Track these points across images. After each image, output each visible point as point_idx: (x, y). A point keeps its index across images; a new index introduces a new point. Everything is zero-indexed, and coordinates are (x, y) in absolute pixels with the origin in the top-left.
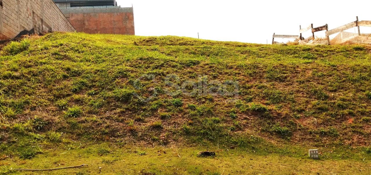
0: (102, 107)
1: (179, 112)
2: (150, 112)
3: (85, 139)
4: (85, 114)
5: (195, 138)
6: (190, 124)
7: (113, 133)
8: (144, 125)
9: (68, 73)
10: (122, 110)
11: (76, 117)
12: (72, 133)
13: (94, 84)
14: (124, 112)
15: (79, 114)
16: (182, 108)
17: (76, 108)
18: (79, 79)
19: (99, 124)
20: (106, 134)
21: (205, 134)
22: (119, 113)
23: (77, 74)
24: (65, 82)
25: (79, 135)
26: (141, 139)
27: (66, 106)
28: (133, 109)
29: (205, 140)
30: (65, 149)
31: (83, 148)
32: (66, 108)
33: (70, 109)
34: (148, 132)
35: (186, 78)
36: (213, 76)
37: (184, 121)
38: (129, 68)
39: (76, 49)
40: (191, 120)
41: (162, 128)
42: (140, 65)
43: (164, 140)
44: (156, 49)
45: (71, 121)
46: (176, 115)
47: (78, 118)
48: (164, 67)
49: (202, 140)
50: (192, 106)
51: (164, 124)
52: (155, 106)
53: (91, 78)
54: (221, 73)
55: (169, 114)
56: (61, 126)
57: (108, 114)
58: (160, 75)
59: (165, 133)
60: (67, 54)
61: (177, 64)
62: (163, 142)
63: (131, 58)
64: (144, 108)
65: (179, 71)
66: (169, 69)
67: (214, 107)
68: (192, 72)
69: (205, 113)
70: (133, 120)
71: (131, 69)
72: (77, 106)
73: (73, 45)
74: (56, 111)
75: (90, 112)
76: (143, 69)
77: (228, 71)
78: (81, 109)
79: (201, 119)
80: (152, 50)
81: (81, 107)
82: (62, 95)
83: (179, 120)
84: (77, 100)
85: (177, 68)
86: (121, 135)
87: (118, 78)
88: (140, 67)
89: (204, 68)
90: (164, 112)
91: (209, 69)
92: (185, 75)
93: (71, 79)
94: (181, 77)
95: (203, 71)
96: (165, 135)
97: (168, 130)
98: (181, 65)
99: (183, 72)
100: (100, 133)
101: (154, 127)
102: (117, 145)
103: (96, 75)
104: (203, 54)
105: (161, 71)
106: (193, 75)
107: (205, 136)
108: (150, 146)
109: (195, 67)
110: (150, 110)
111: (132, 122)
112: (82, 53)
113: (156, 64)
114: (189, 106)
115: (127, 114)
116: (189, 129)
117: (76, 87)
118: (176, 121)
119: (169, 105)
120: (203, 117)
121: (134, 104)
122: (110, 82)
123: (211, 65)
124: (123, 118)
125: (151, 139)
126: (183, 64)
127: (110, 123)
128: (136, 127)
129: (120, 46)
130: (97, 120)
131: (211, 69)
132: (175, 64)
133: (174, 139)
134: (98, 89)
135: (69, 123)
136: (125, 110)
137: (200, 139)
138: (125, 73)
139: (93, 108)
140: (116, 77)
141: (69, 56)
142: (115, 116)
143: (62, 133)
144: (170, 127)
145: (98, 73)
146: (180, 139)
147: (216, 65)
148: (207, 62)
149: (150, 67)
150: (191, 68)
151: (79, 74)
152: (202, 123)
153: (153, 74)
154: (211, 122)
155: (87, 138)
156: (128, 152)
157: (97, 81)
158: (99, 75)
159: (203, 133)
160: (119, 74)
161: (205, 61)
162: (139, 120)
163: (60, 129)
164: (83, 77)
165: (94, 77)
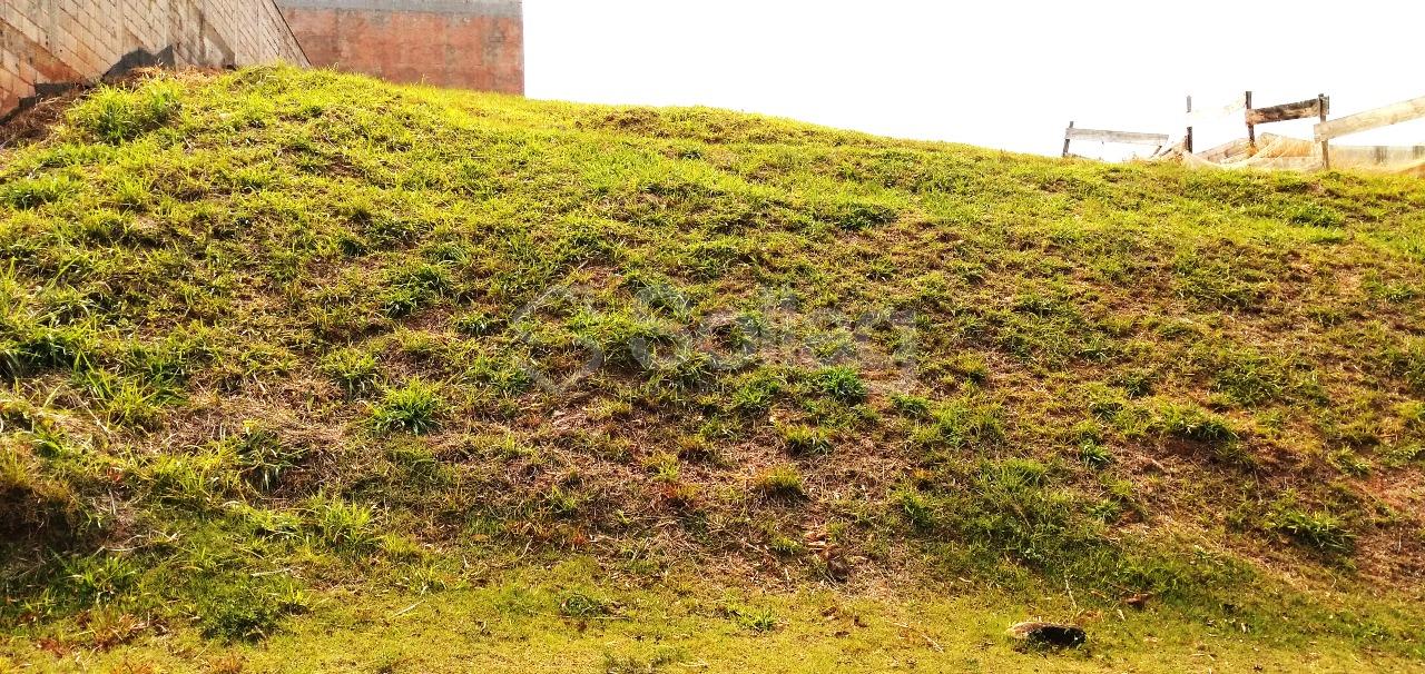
0: (528, 388)
1: (859, 429)
2: (736, 423)
4: (457, 418)
5: (960, 552)
6: (924, 486)
7: (598, 514)
8: (723, 479)
9: (361, 233)
10: (619, 405)
11: (422, 431)
12: (417, 509)
13: (479, 284)
14: (624, 416)
15: (435, 416)
16: (870, 409)
17: (417, 390)
18: (415, 262)
19: (529, 470)
20: (570, 515)
21: (999, 537)
22: (606, 419)
23: (399, 238)
24: (354, 272)
25: (447, 517)
26: (724, 544)
27: (372, 377)
28: (662, 402)
29: (1006, 565)
30: (402, 589)
31: (483, 582)
32: (373, 389)
33: (391, 394)
34: (751, 515)
35: (853, 277)
36: (966, 276)
37: (894, 469)
38: (613, 224)
39: (377, 134)
40: (920, 466)
41: (805, 498)
42: (658, 216)
43: (832, 556)
44: (694, 153)
45: (403, 450)
46: (849, 440)
47: (435, 439)
48: (754, 226)
49: (993, 561)
50: (914, 402)
51: (809, 479)
52: (755, 398)
53: (465, 260)
54: (993, 266)
55: (822, 434)
56: (363, 473)
57: (560, 423)
58: (746, 258)
59: (823, 522)
60: (345, 151)
61: (804, 218)
62: (830, 565)
63: (613, 183)
64: (707, 400)
65: (818, 246)
66: (779, 238)
67: (1001, 410)
68: (873, 255)
69: (973, 440)
70: (674, 458)
71: (625, 228)
72: (421, 379)
73: (363, 116)
74: (330, 398)
75: (480, 412)
76: (673, 232)
77: (1018, 256)
78: (438, 393)
79: (964, 465)
80: (681, 155)
81: (437, 386)
82: (346, 327)
83: (867, 465)
84: (415, 353)
85: (807, 233)
86: (636, 525)
87: (576, 263)
88: (657, 224)
89: (916, 238)
90: (798, 422)
91: (941, 245)
92: (845, 266)
93: (376, 258)
94: (834, 275)
95: (919, 252)
96: (823, 530)
97: (833, 511)
98: (820, 224)
99: (834, 252)
100: (542, 511)
101: (771, 494)
102: (626, 572)
103: (481, 248)
104: (890, 183)
105: (749, 243)
106: (882, 268)
107: (1003, 544)
108: (772, 581)
109: (879, 234)
110: (732, 411)
111: (669, 465)
112: (402, 150)
113: (720, 216)
114: (900, 404)
115: (642, 427)
116: (926, 509)
117: (403, 295)
118: (858, 469)
119: (809, 395)
120: (969, 457)
121: (664, 384)
122: (548, 281)
123: (947, 230)
124: (627, 442)
125: (772, 550)
126: (826, 219)
127: (577, 464)
128: (691, 487)
129: (548, 134)
130: (521, 449)
131: (951, 244)
132: (795, 217)
133: (870, 556)
134: (501, 309)
135: (398, 459)
136: (630, 407)
137: (983, 556)
138: (603, 244)
139: (489, 394)
140: (567, 261)
141: (354, 163)
142: (595, 434)
143: (374, 507)
144: (838, 497)
145: (491, 239)
146: (898, 551)
147: (964, 231)
148: (923, 216)
149: (694, 224)
150: (866, 236)
151: (409, 241)
152: (971, 484)
153: (718, 253)
154: (1014, 481)
155: (487, 532)
156: (692, 610)
157: (488, 274)
158: (496, 247)
159: (992, 532)
160: (581, 250)
161: (911, 209)
162: (695, 456)
163: (360, 485)
164: (428, 252)
165: (475, 256)
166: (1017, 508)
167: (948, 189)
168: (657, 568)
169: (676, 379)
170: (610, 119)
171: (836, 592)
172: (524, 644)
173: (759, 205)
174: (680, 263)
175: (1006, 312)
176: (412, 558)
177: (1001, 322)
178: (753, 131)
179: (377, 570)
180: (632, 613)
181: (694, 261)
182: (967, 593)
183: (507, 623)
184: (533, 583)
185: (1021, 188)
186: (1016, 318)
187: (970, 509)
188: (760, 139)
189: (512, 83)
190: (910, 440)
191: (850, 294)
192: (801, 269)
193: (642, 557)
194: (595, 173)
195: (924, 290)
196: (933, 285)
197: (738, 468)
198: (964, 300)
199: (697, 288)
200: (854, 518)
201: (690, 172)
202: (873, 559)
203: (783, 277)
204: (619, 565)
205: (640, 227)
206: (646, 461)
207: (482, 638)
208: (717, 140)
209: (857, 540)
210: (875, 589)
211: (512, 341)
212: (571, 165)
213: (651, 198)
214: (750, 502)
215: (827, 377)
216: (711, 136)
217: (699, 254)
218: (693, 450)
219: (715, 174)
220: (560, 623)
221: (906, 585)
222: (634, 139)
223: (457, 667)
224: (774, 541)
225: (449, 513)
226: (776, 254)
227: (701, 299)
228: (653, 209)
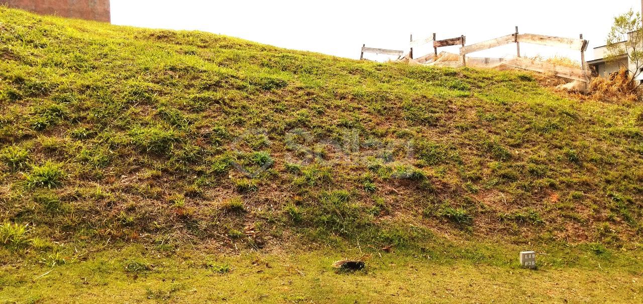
0: (109, 164)
1: (270, 180)
2: (213, 179)
3: (83, 238)
4: (72, 180)
5: (312, 231)
6: (298, 203)
7: (144, 224)
8: (206, 205)
9: (19, 89)
10: (154, 172)
11: (53, 187)
12: (51, 225)
13: (82, 114)
14: (158, 177)
15: (60, 179)
16: (275, 170)
17: (50, 166)
18: (48, 103)
19: (109, 204)
20: (130, 224)
21: (330, 224)
22: (148, 178)
23: (40, 91)
24: (16, 108)
25: (66, 228)
26: (207, 235)
27: (25, 161)
28: (176, 170)
29: (333, 236)
30: (42, 265)
31: (85, 259)
32: (26, 167)
33: (36, 168)
34: (219, 221)
35: (268, 111)
36: (317, 111)
37: (285, 196)
38: (151, 85)
39: (28, 39)
40: (297, 195)
41: (245, 212)
42: (174, 81)
43: (257, 237)
44: (193, 52)
45: (43, 196)
46: (266, 184)
47: (60, 190)
48: (221, 87)
49: (327, 235)
50: (295, 167)
51: (247, 203)
52: (222, 166)
53: (75, 102)
54: (328, 107)
55: (253, 182)
56: (21, 208)
57: (125, 181)
58: (218, 102)
59: (253, 222)
60: (10, 47)
61: (245, 84)
62: (255, 241)
63: (152, 66)
64: (199, 168)
65: (252, 97)
66: (233, 93)
67: (331, 169)
68: (277, 102)
69: (319, 182)
70: (182, 196)
71: (157, 87)
72: (52, 161)
73: (20, 30)
74: (3, 171)
75: (84, 177)
76: (181, 89)
77: (339, 102)
78: (62, 168)
79: (315, 194)
80: (186, 53)
81: (61, 164)
82: (11, 135)
83: (274, 195)
84: (49, 148)
85: (247, 91)
86: (163, 228)
87: (132, 104)
88: (174, 85)
89: (296, 94)
90: (242, 177)
91: (306, 97)
92: (264, 106)
93: (28, 101)
94: (260, 110)
95: (297, 100)
96: (253, 225)
97: (258, 217)
98: (253, 87)
99: (259, 100)
100: (115, 224)
101: (229, 211)
102: (158, 250)
103: (84, 96)
104: (285, 69)
105: (219, 95)
106: (281, 107)
107: (332, 227)
108: (229, 250)
109: (279, 92)
110: (211, 173)
111: (180, 199)
112: (42, 47)
113: (205, 82)
114: (288, 168)
115: (166, 182)
116: (299, 213)
117: (43, 120)
118: (269, 197)
119: (247, 165)
120: (318, 190)
121: (177, 161)
122: (118, 112)
123: (308, 90)
124: (159, 189)
125: (229, 236)
126: (255, 84)
127: (133, 200)
128: (190, 209)
129: (120, 41)
130: (105, 194)
131: (311, 97)
132: (241, 83)
133: (274, 235)
134: (94, 126)
135: (40, 200)
136: (160, 173)
137: (324, 233)
138: (147, 94)
139: (88, 167)
140: (128, 103)
141: (15, 53)
142: (142, 186)
143: (27, 225)
144: (260, 210)
145: (88, 92)
146: (286, 233)
147: (317, 91)
148: (298, 84)
149: (192, 86)
150: (274, 93)
151: (45, 93)
152: (318, 201)
153: (203, 100)
154: (336, 200)
155: (87, 235)
156: (190, 266)
157: (88, 109)
158: (91, 96)
159: (327, 222)
160: (135, 97)
161: (294, 81)
162: (193, 195)
163: (19, 215)
164: (55, 98)
165: (80, 100)
166: (338, 211)
167: (310, 72)
168: (173, 248)
169: (183, 159)
170: (153, 35)
171: (258, 253)
172: (105, 287)
173: (225, 77)
174: (185, 104)
175: (334, 127)
176: (48, 249)
177: (332, 131)
178: (223, 43)
179: (29, 256)
180: (161, 269)
181: (192, 103)
182: (316, 249)
183: (97, 277)
184: (111, 258)
185: (341, 73)
186: (338, 129)
187: (317, 212)
188: (225, 47)
189: (104, 16)
190: (293, 183)
191: (266, 119)
192: (244, 107)
193: (166, 243)
194: (143, 60)
195: (299, 117)
196: (303, 115)
197: (214, 200)
198: (316, 121)
199: (193, 116)
200: (267, 219)
201: (190, 61)
202: (275, 237)
203: (235, 111)
204: (155, 247)
205: (165, 87)
206: (168, 198)
207: (84, 285)
208: (205, 47)
209: (268, 229)
210: (276, 251)
211: (100, 142)
212: (131, 57)
213: (170, 73)
214: (219, 215)
215: (256, 156)
216: (202, 45)
217: (195, 99)
218: (192, 192)
219: (202, 62)
220: (125, 276)
221: (289, 247)
222: (163, 45)
223: (70, 300)
224: (230, 232)
225: (67, 226)
226: (232, 100)
227: (196, 121)
228: (172, 78)
